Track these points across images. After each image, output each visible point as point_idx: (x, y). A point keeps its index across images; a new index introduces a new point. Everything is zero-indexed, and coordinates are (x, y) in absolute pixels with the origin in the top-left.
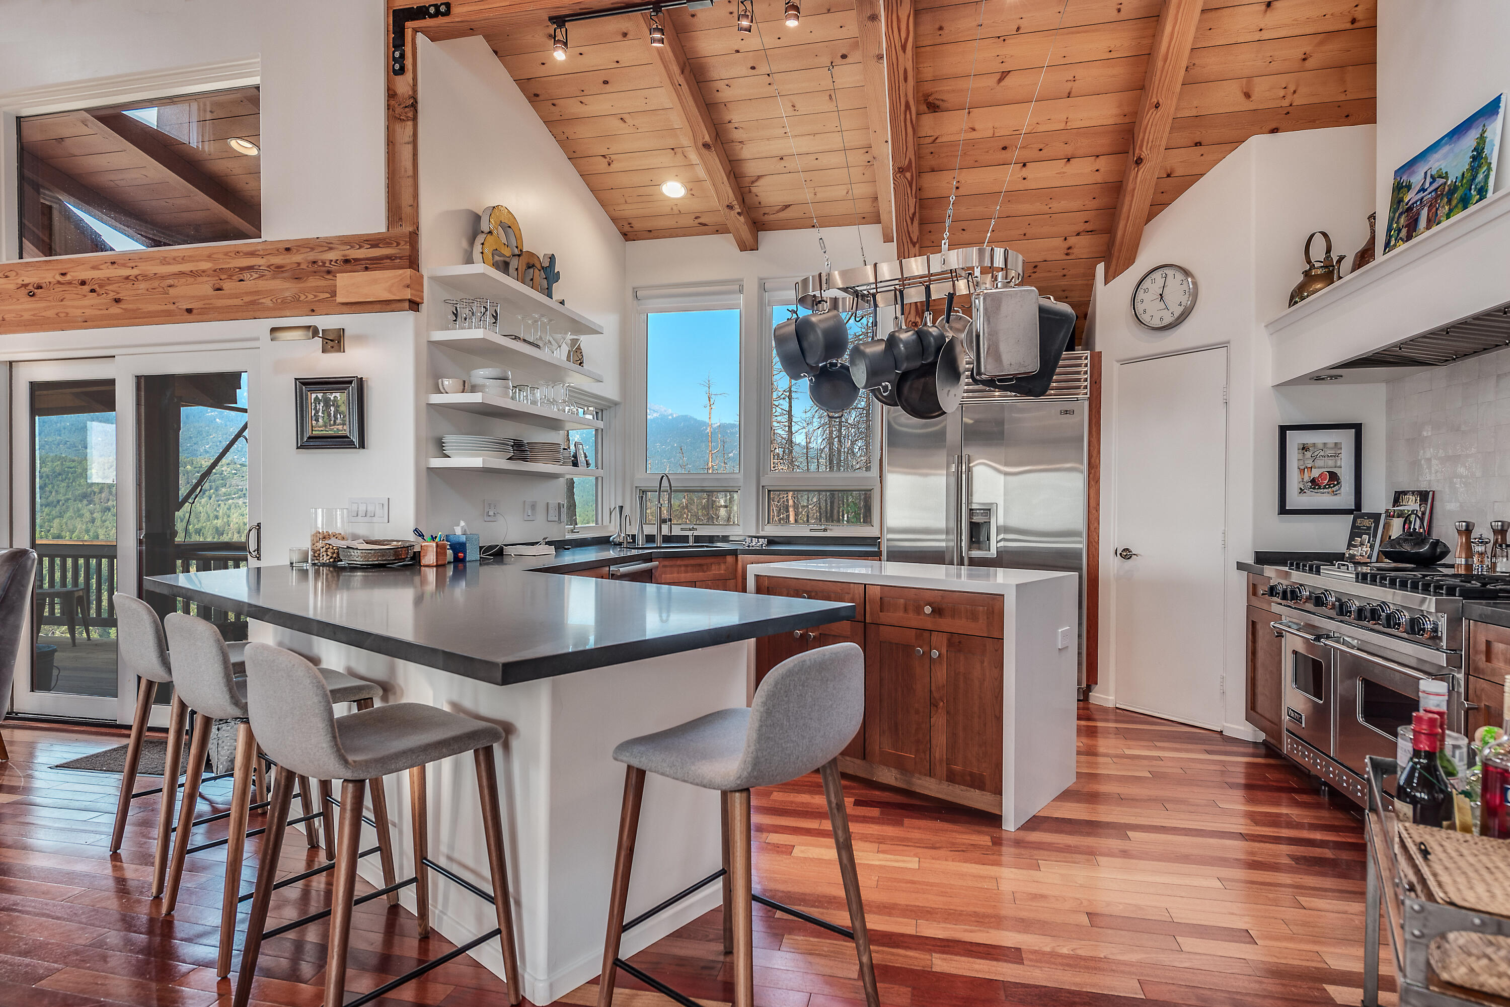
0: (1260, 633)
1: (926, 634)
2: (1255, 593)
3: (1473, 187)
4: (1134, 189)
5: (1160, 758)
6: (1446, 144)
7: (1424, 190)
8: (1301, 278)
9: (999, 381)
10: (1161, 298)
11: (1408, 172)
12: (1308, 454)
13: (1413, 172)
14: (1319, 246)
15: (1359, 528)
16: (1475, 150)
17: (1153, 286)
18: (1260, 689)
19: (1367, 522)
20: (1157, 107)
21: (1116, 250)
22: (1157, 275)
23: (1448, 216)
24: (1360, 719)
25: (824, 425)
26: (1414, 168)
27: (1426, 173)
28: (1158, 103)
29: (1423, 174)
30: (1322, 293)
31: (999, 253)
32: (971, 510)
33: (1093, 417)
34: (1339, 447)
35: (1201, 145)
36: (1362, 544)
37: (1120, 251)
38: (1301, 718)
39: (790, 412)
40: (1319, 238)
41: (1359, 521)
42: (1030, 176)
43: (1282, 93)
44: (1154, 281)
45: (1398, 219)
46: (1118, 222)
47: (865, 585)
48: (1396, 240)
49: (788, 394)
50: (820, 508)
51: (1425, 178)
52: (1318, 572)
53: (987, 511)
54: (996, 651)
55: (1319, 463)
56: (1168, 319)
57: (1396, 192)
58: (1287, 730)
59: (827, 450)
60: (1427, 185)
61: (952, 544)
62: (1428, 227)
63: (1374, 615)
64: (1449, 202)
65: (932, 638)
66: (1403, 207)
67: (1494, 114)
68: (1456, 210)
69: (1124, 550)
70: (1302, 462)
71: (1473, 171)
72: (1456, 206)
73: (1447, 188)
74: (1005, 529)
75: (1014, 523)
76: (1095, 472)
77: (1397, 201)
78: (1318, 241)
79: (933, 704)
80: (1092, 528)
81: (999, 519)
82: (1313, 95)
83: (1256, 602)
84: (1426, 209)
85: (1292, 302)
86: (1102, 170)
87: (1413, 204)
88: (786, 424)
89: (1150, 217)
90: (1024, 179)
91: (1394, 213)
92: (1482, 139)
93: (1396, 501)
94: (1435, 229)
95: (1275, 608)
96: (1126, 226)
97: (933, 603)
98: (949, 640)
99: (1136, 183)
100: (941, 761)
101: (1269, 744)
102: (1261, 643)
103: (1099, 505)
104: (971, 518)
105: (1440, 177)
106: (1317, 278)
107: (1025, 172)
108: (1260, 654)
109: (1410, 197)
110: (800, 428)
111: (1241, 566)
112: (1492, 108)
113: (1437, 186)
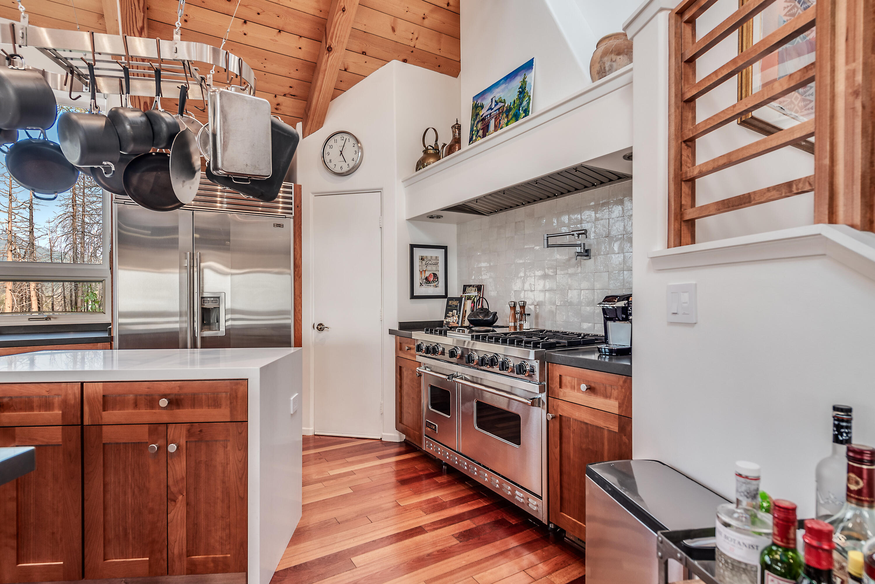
0: (405, 373)
1: (162, 428)
2: (401, 349)
3: (521, 108)
4: (325, 70)
5: (352, 473)
6: (503, 84)
7: (492, 109)
8: (422, 155)
9: (236, 179)
10: (341, 153)
11: (481, 98)
12: (424, 262)
13: (484, 99)
14: (431, 135)
15: (450, 306)
16: (520, 88)
17: (337, 143)
18: (405, 410)
19: (455, 303)
20: (344, 11)
21: (311, 114)
22: (338, 137)
23: (507, 125)
24: (477, 428)
25: (66, 234)
26: (485, 96)
27: (492, 99)
28: (344, 8)
29: (490, 100)
30: (433, 165)
31: (234, 60)
32: (202, 298)
33: (297, 231)
34: (437, 259)
35: (365, 55)
36: (453, 316)
37: (314, 115)
38: (436, 427)
39: (31, 221)
40: (431, 131)
41: (450, 302)
42: (249, 34)
43: (411, 36)
44: (336, 141)
45: (477, 125)
46: (313, 94)
47: (82, 383)
48: (476, 137)
49: (29, 205)
50: (65, 297)
51: (492, 102)
52: (445, 335)
53: (217, 299)
54: (240, 433)
55: (429, 268)
56: (345, 169)
57: (475, 109)
58: (426, 435)
59: (71, 253)
60: (493, 106)
61: (185, 325)
62: (496, 130)
63: (493, 362)
64: (507, 116)
65: (169, 430)
66: (479, 118)
67: (530, 69)
68: (511, 121)
69: (319, 325)
70: (421, 267)
71: (520, 100)
72: (511, 119)
73: (505, 109)
74: (233, 311)
75: (238, 306)
76: (299, 270)
77: (475, 115)
78: (431, 133)
79: (171, 499)
80: (297, 310)
81: (227, 304)
82: (426, 45)
83: (402, 355)
84: (493, 120)
85: (418, 168)
86: (303, 49)
87: (485, 116)
88: (28, 229)
89: (333, 98)
90: (245, 34)
91: (474, 121)
92: (524, 82)
93: (464, 291)
94: (499, 131)
95: (419, 359)
96: (319, 97)
97: (169, 394)
98: (189, 431)
99: (326, 66)
100: (180, 556)
101: (408, 442)
102: (406, 381)
103: (301, 293)
104: (202, 305)
105: (501, 102)
106: (431, 155)
107: (246, 28)
108: (405, 387)
109: (483, 112)
110: (42, 234)
111: (391, 332)
112: (529, 66)
113: (499, 107)
